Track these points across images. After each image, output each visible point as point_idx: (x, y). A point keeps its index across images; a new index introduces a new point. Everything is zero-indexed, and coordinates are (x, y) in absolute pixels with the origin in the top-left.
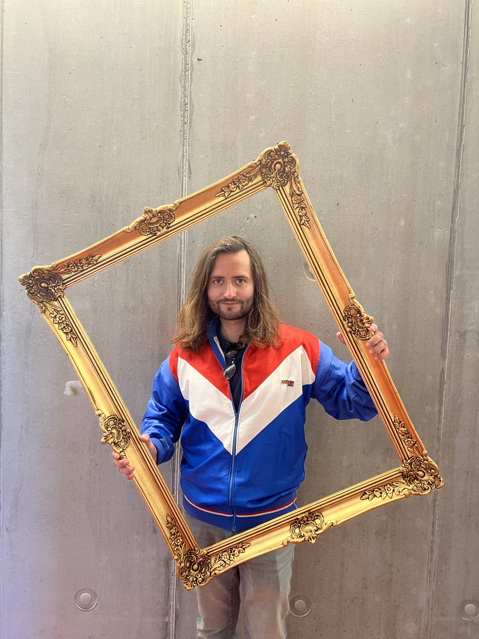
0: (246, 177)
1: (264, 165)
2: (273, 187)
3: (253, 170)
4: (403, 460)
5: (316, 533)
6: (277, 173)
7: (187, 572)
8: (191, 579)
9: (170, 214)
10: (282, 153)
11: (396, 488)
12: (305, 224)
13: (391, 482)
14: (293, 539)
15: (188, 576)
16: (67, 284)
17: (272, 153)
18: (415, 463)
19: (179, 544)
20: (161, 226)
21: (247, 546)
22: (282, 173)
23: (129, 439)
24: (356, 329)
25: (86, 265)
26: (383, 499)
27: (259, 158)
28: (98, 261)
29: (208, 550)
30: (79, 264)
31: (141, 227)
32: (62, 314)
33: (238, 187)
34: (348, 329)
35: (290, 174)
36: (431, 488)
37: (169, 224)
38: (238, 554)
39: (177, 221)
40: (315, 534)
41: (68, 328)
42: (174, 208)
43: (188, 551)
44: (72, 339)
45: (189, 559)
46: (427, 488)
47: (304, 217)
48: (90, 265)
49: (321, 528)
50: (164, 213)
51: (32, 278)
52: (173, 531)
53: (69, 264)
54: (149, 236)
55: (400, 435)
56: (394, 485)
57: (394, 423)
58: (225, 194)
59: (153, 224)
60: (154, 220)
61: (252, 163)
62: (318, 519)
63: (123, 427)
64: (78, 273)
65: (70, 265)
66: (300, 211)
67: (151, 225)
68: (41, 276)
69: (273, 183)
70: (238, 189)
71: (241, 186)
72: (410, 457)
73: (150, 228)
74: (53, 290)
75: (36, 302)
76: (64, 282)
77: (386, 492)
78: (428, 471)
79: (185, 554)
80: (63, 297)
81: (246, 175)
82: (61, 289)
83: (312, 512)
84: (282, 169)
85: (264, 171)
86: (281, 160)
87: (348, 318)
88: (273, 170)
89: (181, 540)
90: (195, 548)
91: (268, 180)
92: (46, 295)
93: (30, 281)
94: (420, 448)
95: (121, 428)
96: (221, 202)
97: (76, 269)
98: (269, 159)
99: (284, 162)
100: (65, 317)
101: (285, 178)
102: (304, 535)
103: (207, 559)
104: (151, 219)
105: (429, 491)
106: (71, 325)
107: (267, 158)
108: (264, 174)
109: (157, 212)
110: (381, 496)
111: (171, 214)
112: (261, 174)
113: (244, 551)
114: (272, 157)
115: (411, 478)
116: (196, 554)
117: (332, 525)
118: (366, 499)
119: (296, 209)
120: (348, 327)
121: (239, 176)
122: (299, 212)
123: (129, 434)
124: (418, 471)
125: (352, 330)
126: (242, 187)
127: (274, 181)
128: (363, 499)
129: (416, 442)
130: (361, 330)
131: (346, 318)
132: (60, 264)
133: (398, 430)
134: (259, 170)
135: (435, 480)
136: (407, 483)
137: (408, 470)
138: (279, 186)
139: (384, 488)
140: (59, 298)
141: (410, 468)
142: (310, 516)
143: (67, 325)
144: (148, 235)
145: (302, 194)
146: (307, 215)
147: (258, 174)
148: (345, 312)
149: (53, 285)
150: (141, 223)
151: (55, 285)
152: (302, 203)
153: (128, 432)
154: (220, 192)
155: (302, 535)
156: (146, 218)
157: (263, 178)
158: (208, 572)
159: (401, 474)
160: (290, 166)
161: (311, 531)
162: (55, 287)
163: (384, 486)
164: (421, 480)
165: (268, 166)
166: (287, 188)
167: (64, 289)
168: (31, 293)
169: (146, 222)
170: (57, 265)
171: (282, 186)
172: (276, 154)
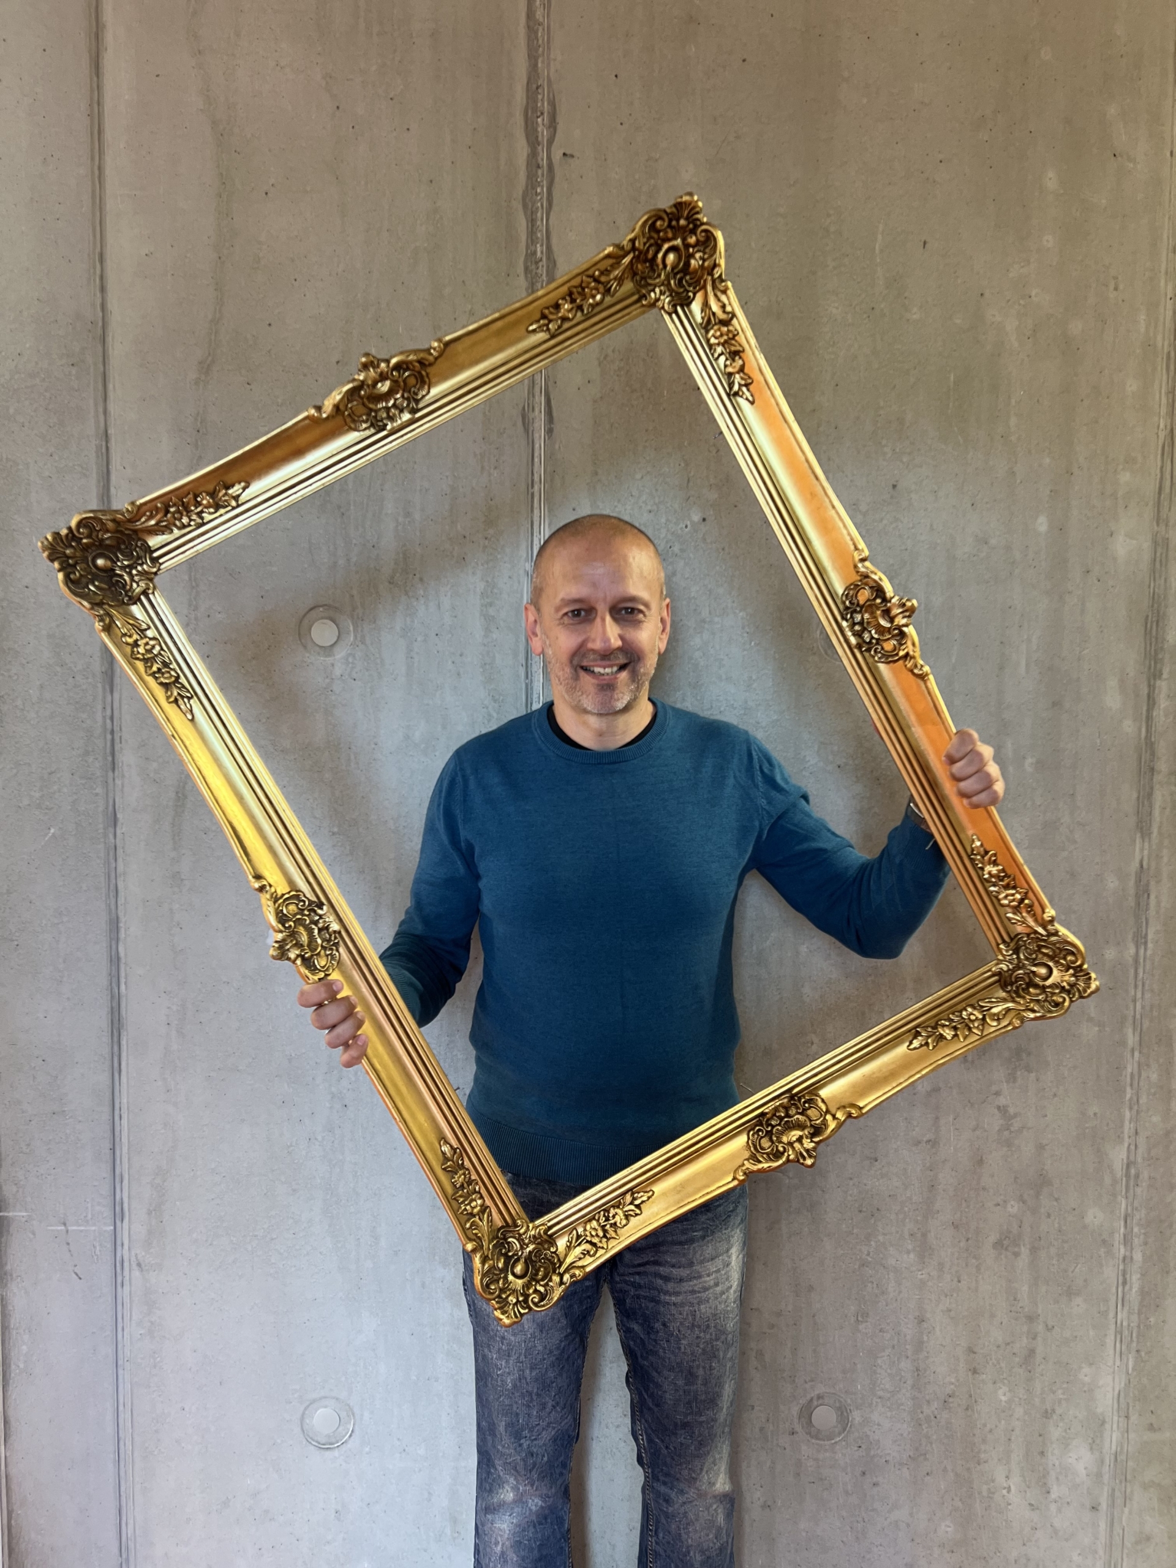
0: (599, 283)
1: (640, 252)
2: (663, 308)
3: (615, 266)
4: (998, 945)
6: (669, 273)
7: (501, 1282)
8: (512, 1299)
9: (420, 373)
10: (682, 222)
11: (988, 1013)
12: (741, 393)
13: (975, 1001)
14: (760, 1162)
15: (505, 1292)
16: (161, 561)
17: (660, 222)
18: (1027, 948)
19: (475, 1211)
20: (397, 407)
21: (645, 1198)
22: (682, 274)
23: (337, 950)
24: (872, 638)
25: (212, 510)
27: (629, 235)
28: (240, 498)
29: (549, 1221)
30: (193, 508)
31: (351, 408)
32: (151, 639)
33: (580, 308)
34: (853, 640)
35: (703, 275)
36: (1070, 998)
37: (417, 401)
38: (624, 1222)
39: (435, 391)
40: (812, 1141)
41: (169, 672)
42: (430, 358)
43: (499, 1230)
44: (181, 702)
45: (501, 1250)
46: (1061, 1000)
47: (737, 376)
48: (222, 511)
49: (826, 1129)
50: (408, 368)
51: (73, 544)
52: (459, 1179)
54: (368, 433)
55: (988, 885)
56: (983, 1007)
57: (972, 856)
58: (551, 326)
59: (378, 398)
60: (384, 387)
61: (614, 247)
62: (813, 1109)
63: (321, 921)
64: (189, 532)
65: (172, 510)
66: (728, 363)
67: (373, 403)
68: (98, 536)
69: (662, 297)
70: (579, 314)
71: (586, 306)
72: (1012, 936)
73: (371, 410)
74: (126, 578)
75: (85, 603)
76: (155, 555)
77: (967, 1025)
78: (1058, 962)
79: (492, 1236)
80: (153, 593)
81: (599, 276)
82: (146, 573)
83: (796, 1095)
84: (682, 264)
85: (640, 268)
86: (679, 243)
87: (852, 613)
88: (661, 266)
89: (479, 1202)
90: (514, 1221)
91: (650, 291)
92: (110, 587)
93: (70, 551)
94: (1036, 907)
95: (316, 923)
96: (540, 345)
97: (185, 520)
98: (654, 238)
99: (687, 246)
100: (161, 645)
101: (689, 286)
103: (546, 1246)
104: (374, 384)
105: (1066, 1006)
106: (174, 666)
107: (646, 236)
108: (638, 278)
110: (956, 1035)
111: (424, 373)
112: (633, 278)
113: (638, 1211)
114: (658, 231)
115: (1021, 984)
116: (520, 1235)
118: (921, 1046)
119: (718, 358)
120: (854, 635)
121: (584, 278)
122: (726, 366)
123: (336, 938)
124: (1035, 965)
126: (588, 309)
127: (664, 293)
129: (1027, 893)
130: (884, 637)
131: (847, 614)
132: (146, 504)
133: (980, 872)
134: (630, 266)
135: (1077, 980)
136: (1013, 997)
137: (1011, 967)
138: (675, 306)
139: (961, 1016)
140: (142, 597)
141: (1015, 961)
142: (792, 1104)
143: (166, 665)
144: (365, 429)
145: (731, 319)
146: (746, 370)
147: (627, 275)
148: (844, 598)
149: (126, 563)
150: (352, 397)
151: (129, 562)
152: (733, 342)
153: (335, 932)
154: (539, 321)
155: (781, 1149)
156: (363, 382)
157: (638, 287)
158: (554, 1276)
160: (702, 254)
161: (800, 1138)
164: (1043, 985)
165: (650, 256)
166: (696, 307)
167: (155, 573)
168: (72, 582)
169: (362, 393)
170: (140, 508)
171: (682, 306)
172: (669, 224)
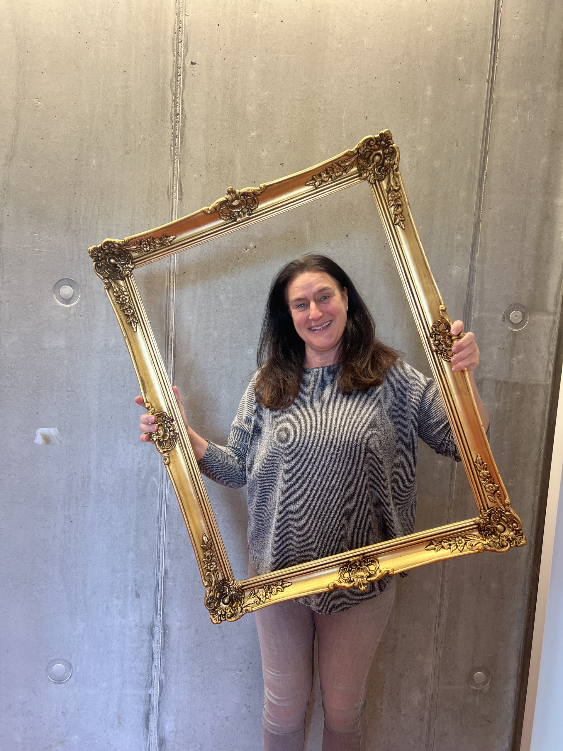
0: (341, 166)
1: (361, 155)
2: (369, 181)
3: (349, 159)
4: (481, 510)
5: (368, 579)
6: (375, 165)
7: (216, 604)
8: (219, 613)
10: (383, 143)
11: (469, 541)
12: (399, 224)
13: (464, 535)
14: (341, 583)
15: (217, 609)
16: (136, 264)
17: (372, 142)
18: (495, 515)
19: (211, 570)
20: (243, 212)
21: (287, 585)
22: (381, 166)
24: (443, 348)
25: (159, 245)
26: (451, 551)
27: (356, 146)
28: (172, 242)
29: (243, 583)
30: (152, 244)
31: (222, 210)
32: (126, 295)
33: (331, 177)
34: (434, 348)
35: (389, 167)
36: (511, 545)
38: (276, 592)
39: (260, 207)
40: (366, 580)
41: (130, 311)
42: (259, 192)
43: (221, 581)
44: (133, 324)
45: (220, 590)
46: (505, 544)
47: (399, 216)
48: (163, 246)
49: (375, 575)
50: (248, 196)
51: (102, 252)
52: (208, 554)
53: (142, 242)
54: (229, 221)
55: (481, 479)
56: (467, 538)
57: (476, 464)
58: (316, 183)
59: (234, 207)
60: (236, 203)
61: (349, 151)
62: (373, 565)
63: (171, 427)
64: (149, 253)
66: (395, 209)
67: (232, 209)
68: (112, 250)
69: (369, 176)
70: (330, 179)
71: (334, 176)
72: (489, 507)
73: (231, 212)
74: (121, 269)
75: (101, 277)
76: (134, 261)
77: (456, 545)
78: (509, 525)
79: (217, 583)
80: (130, 277)
81: (341, 163)
82: (129, 268)
83: (367, 557)
84: (381, 161)
85: (361, 162)
86: (381, 152)
87: (435, 335)
88: (372, 162)
89: (215, 566)
90: (228, 579)
91: (365, 173)
92: (114, 272)
93: (100, 254)
94: (502, 496)
95: (169, 428)
96: (310, 191)
97: (148, 248)
98: (368, 149)
99: (384, 154)
100: (129, 299)
101: (383, 172)
102: (353, 579)
103: (240, 593)
104: (233, 200)
105: (507, 548)
106: (133, 309)
107: (365, 147)
108: (360, 166)
109: (240, 194)
110: (450, 548)
111: (255, 198)
112: (357, 165)
113: (283, 590)
114: (371, 146)
115: (489, 532)
116: (229, 586)
117: (388, 573)
118: (432, 549)
119: (391, 207)
120: (434, 345)
121: (334, 164)
122: (394, 211)
123: (176, 436)
124: (498, 524)
125: (439, 349)
126: (334, 178)
127: (371, 174)
128: (428, 550)
129: (498, 487)
130: (449, 349)
131: (433, 335)
132: (132, 239)
133: (478, 473)
134: (356, 160)
135: (517, 537)
136: (483, 537)
137: (485, 522)
138: (375, 180)
139: (455, 540)
140: (126, 278)
141: (488, 520)
142: (364, 561)
143: (130, 307)
144: (228, 219)
145: (399, 190)
146: (403, 214)
147: (354, 165)
148: (433, 327)
149: (122, 262)
150: (222, 205)
151: (123, 263)
152: (399, 200)
153: (176, 433)
154: (311, 181)
155: (352, 579)
156: (228, 199)
157: (359, 170)
158: (239, 608)
159: (477, 526)
160: (390, 158)
161: (362, 577)
162: (124, 264)
163: (455, 538)
164: (499, 535)
165: (366, 157)
166: (384, 184)
167: (133, 269)
168: (98, 267)
169: (227, 204)
170: (129, 240)
171: (379, 181)
172: (376, 144)
